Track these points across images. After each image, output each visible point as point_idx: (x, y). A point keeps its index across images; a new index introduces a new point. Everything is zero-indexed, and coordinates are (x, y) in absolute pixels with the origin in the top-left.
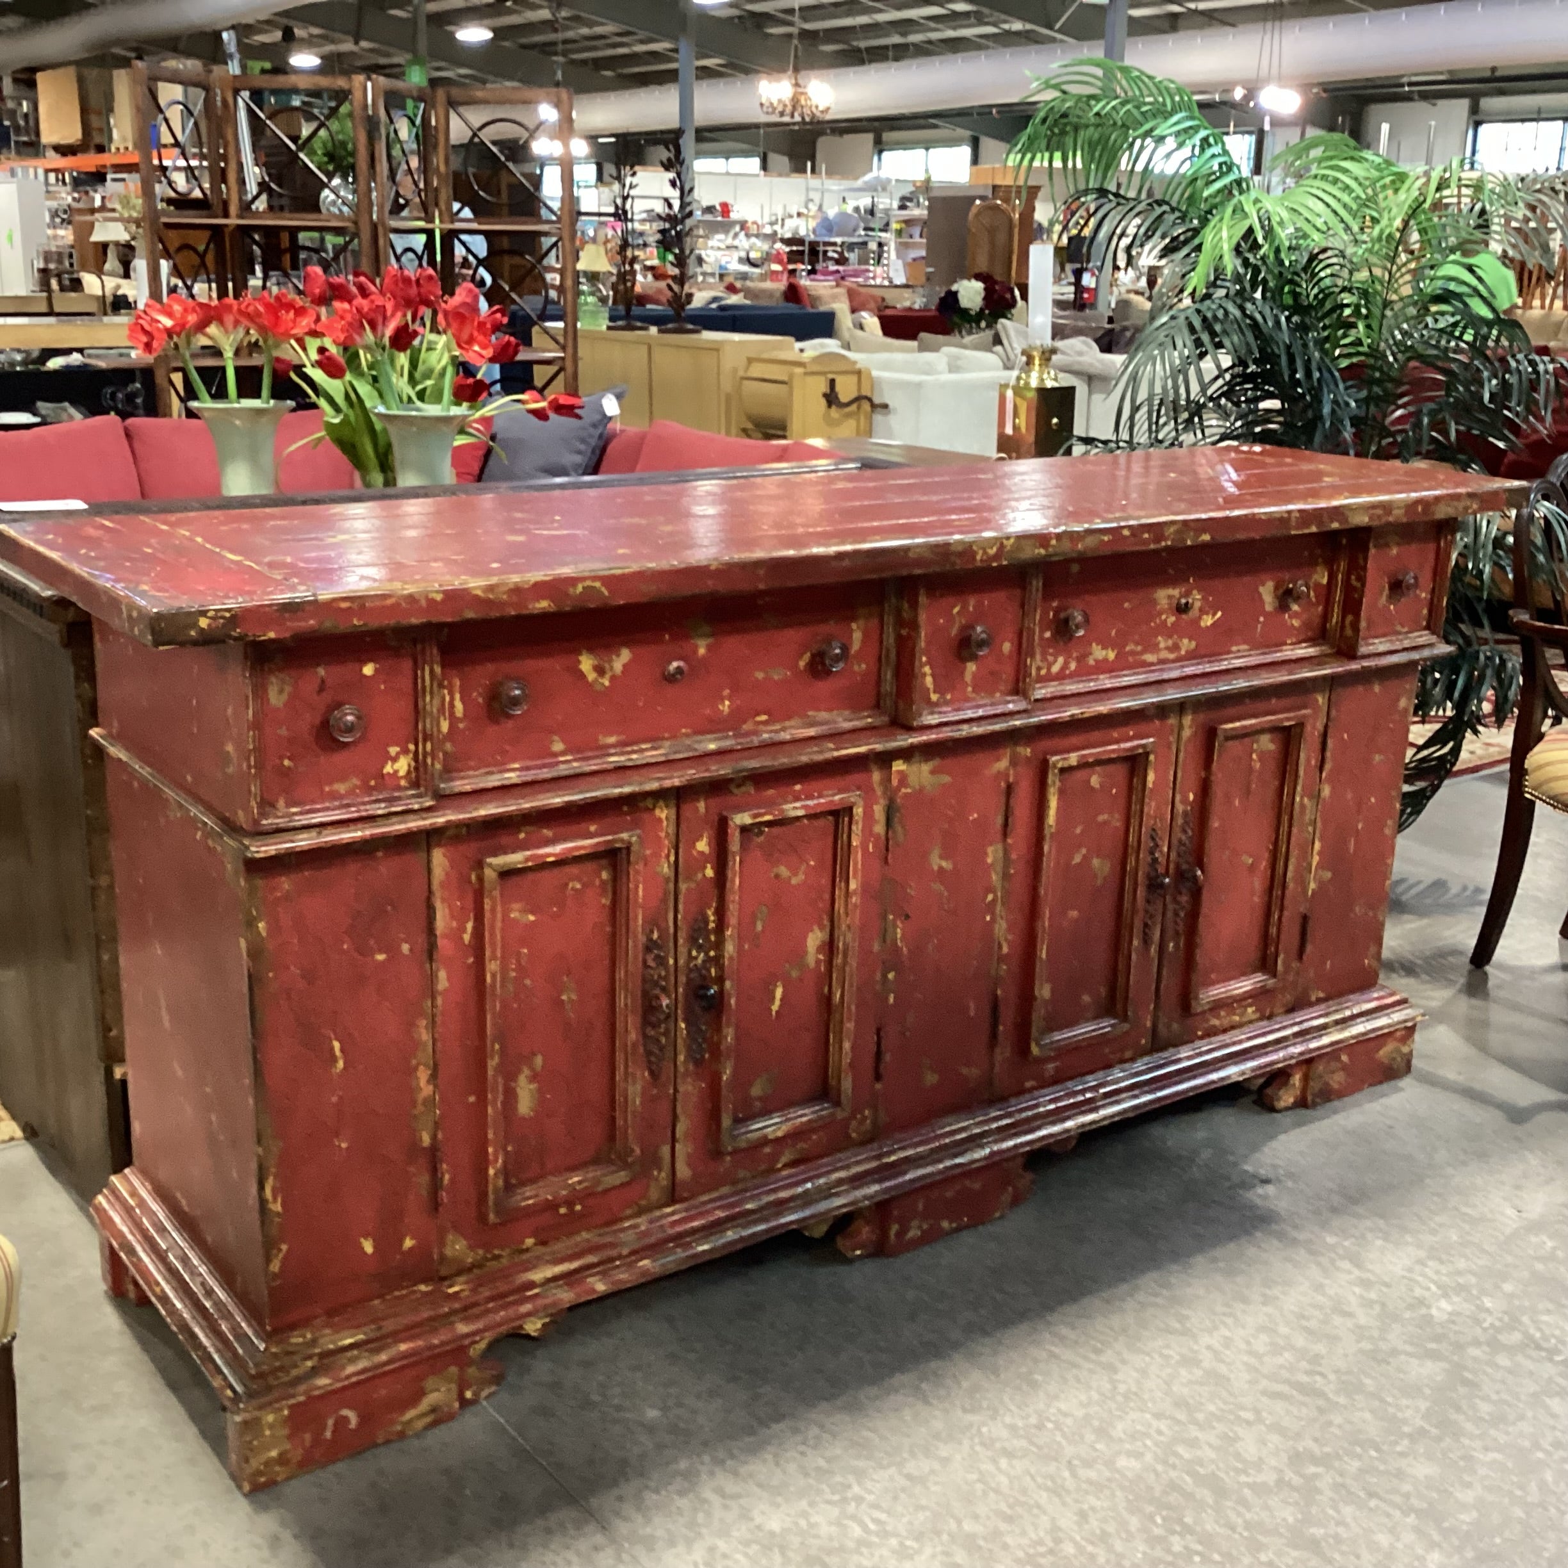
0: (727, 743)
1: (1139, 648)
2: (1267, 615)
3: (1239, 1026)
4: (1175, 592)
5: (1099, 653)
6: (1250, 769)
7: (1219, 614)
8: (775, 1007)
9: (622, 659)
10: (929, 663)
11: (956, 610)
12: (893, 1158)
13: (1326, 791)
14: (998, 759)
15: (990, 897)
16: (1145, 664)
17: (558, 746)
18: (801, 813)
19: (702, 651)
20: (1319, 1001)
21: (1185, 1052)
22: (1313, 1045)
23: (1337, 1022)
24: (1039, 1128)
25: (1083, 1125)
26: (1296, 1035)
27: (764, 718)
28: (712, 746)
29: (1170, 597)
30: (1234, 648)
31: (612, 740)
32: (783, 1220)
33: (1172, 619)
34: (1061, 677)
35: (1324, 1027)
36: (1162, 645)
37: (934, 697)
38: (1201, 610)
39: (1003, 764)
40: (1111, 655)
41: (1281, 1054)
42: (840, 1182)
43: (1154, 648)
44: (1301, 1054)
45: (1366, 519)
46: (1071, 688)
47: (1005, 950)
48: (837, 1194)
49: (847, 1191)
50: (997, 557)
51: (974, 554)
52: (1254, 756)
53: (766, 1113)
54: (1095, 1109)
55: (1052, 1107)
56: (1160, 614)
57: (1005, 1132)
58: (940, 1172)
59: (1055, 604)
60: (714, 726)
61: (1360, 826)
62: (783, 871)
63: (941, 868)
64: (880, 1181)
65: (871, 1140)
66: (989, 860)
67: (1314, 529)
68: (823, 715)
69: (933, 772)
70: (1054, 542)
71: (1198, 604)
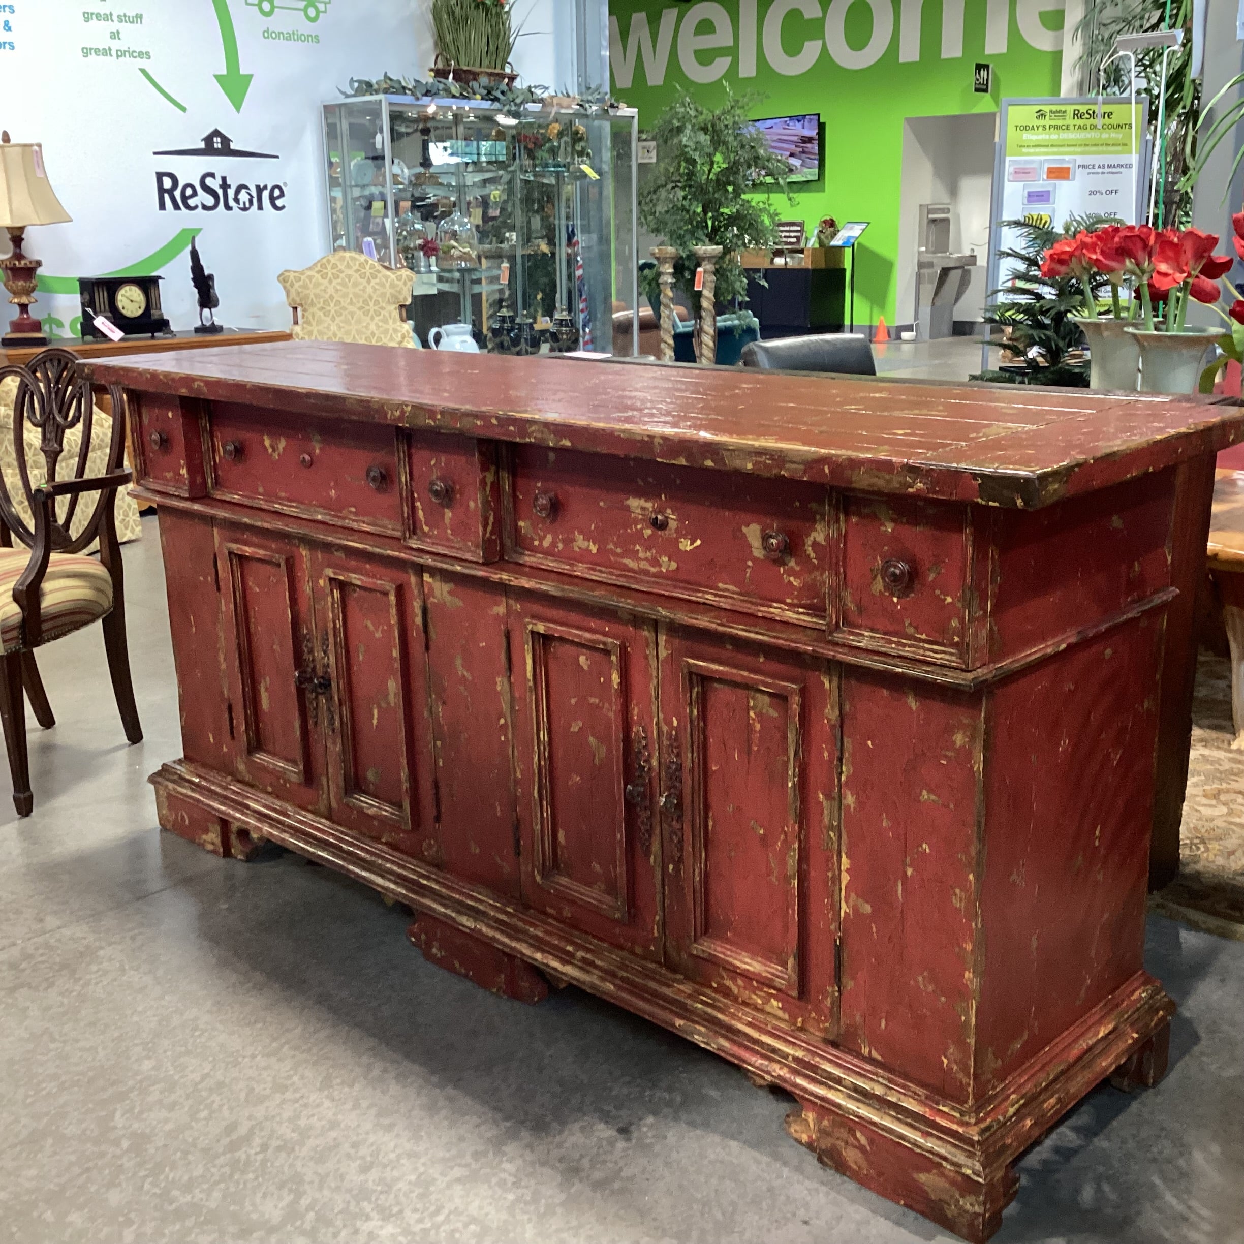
0: (327, 519)
1: (619, 550)
2: (755, 560)
3: (756, 1008)
4: (649, 505)
5: (580, 542)
6: (749, 728)
7: (698, 542)
8: (375, 722)
9: (282, 444)
10: (420, 500)
11: (433, 463)
12: (425, 882)
13: (850, 799)
14: (497, 604)
15: (502, 721)
16: (626, 568)
17: (261, 490)
18: (358, 583)
19: (317, 451)
20: (871, 1060)
21: (687, 988)
22: (799, 1081)
23: (856, 1089)
24: (518, 940)
25: (548, 965)
26: (796, 1059)
27: (353, 510)
28: (319, 517)
29: (643, 509)
30: (720, 585)
31: (283, 494)
32: (351, 867)
33: (648, 532)
34: (547, 553)
35: (839, 1081)
36: (641, 555)
37: (426, 529)
38: (677, 530)
39: (501, 610)
40: (594, 549)
41: (760, 1062)
42: (391, 872)
43: (634, 555)
44: (780, 1077)
45: (750, 466)
46: (551, 564)
47: (519, 775)
48: (383, 877)
49: (390, 880)
50: (400, 419)
51: (386, 414)
52: (752, 714)
53: (375, 796)
54: (565, 962)
55: (541, 934)
56: (636, 522)
57: (500, 926)
58: (440, 913)
59: (539, 485)
60: (326, 506)
61: (909, 872)
62: (369, 624)
63: (464, 676)
64: (407, 889)
65: (437, 866)
66: (499, 688)
67: (682, 461)
68: (386, 522)
69: (450, 592)
70: (439, 416)
71: (673, 525)
